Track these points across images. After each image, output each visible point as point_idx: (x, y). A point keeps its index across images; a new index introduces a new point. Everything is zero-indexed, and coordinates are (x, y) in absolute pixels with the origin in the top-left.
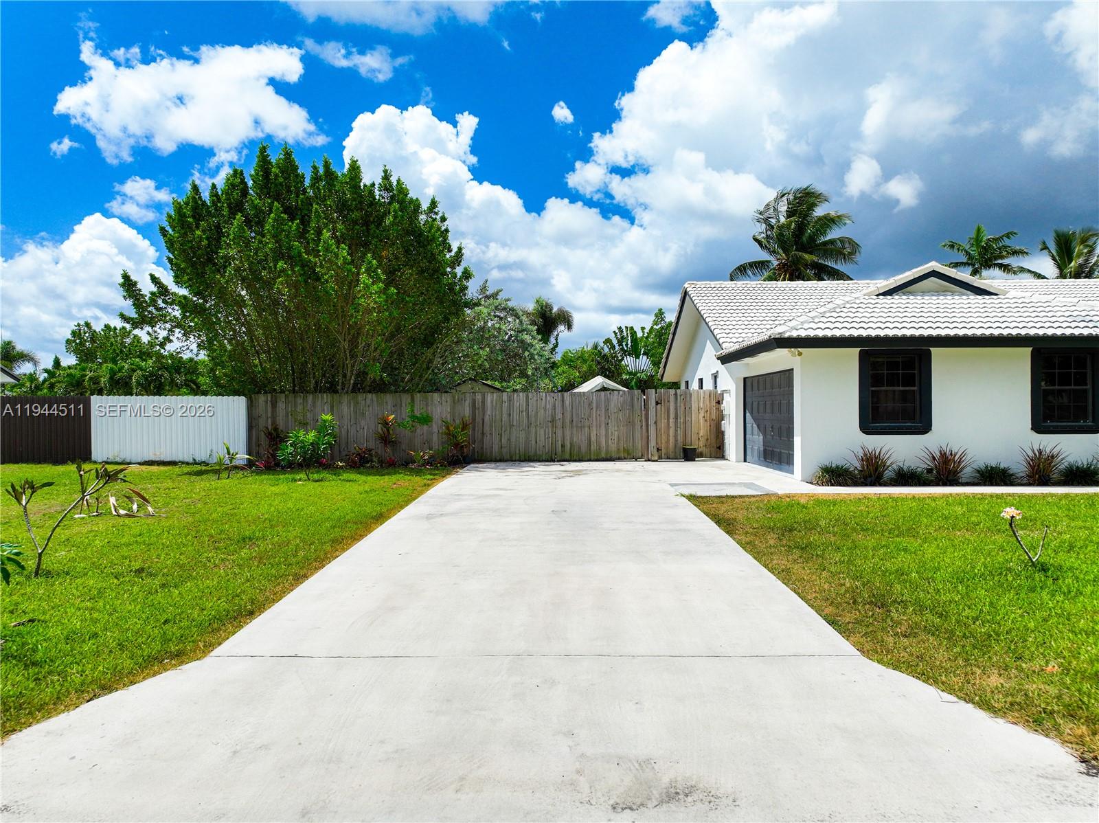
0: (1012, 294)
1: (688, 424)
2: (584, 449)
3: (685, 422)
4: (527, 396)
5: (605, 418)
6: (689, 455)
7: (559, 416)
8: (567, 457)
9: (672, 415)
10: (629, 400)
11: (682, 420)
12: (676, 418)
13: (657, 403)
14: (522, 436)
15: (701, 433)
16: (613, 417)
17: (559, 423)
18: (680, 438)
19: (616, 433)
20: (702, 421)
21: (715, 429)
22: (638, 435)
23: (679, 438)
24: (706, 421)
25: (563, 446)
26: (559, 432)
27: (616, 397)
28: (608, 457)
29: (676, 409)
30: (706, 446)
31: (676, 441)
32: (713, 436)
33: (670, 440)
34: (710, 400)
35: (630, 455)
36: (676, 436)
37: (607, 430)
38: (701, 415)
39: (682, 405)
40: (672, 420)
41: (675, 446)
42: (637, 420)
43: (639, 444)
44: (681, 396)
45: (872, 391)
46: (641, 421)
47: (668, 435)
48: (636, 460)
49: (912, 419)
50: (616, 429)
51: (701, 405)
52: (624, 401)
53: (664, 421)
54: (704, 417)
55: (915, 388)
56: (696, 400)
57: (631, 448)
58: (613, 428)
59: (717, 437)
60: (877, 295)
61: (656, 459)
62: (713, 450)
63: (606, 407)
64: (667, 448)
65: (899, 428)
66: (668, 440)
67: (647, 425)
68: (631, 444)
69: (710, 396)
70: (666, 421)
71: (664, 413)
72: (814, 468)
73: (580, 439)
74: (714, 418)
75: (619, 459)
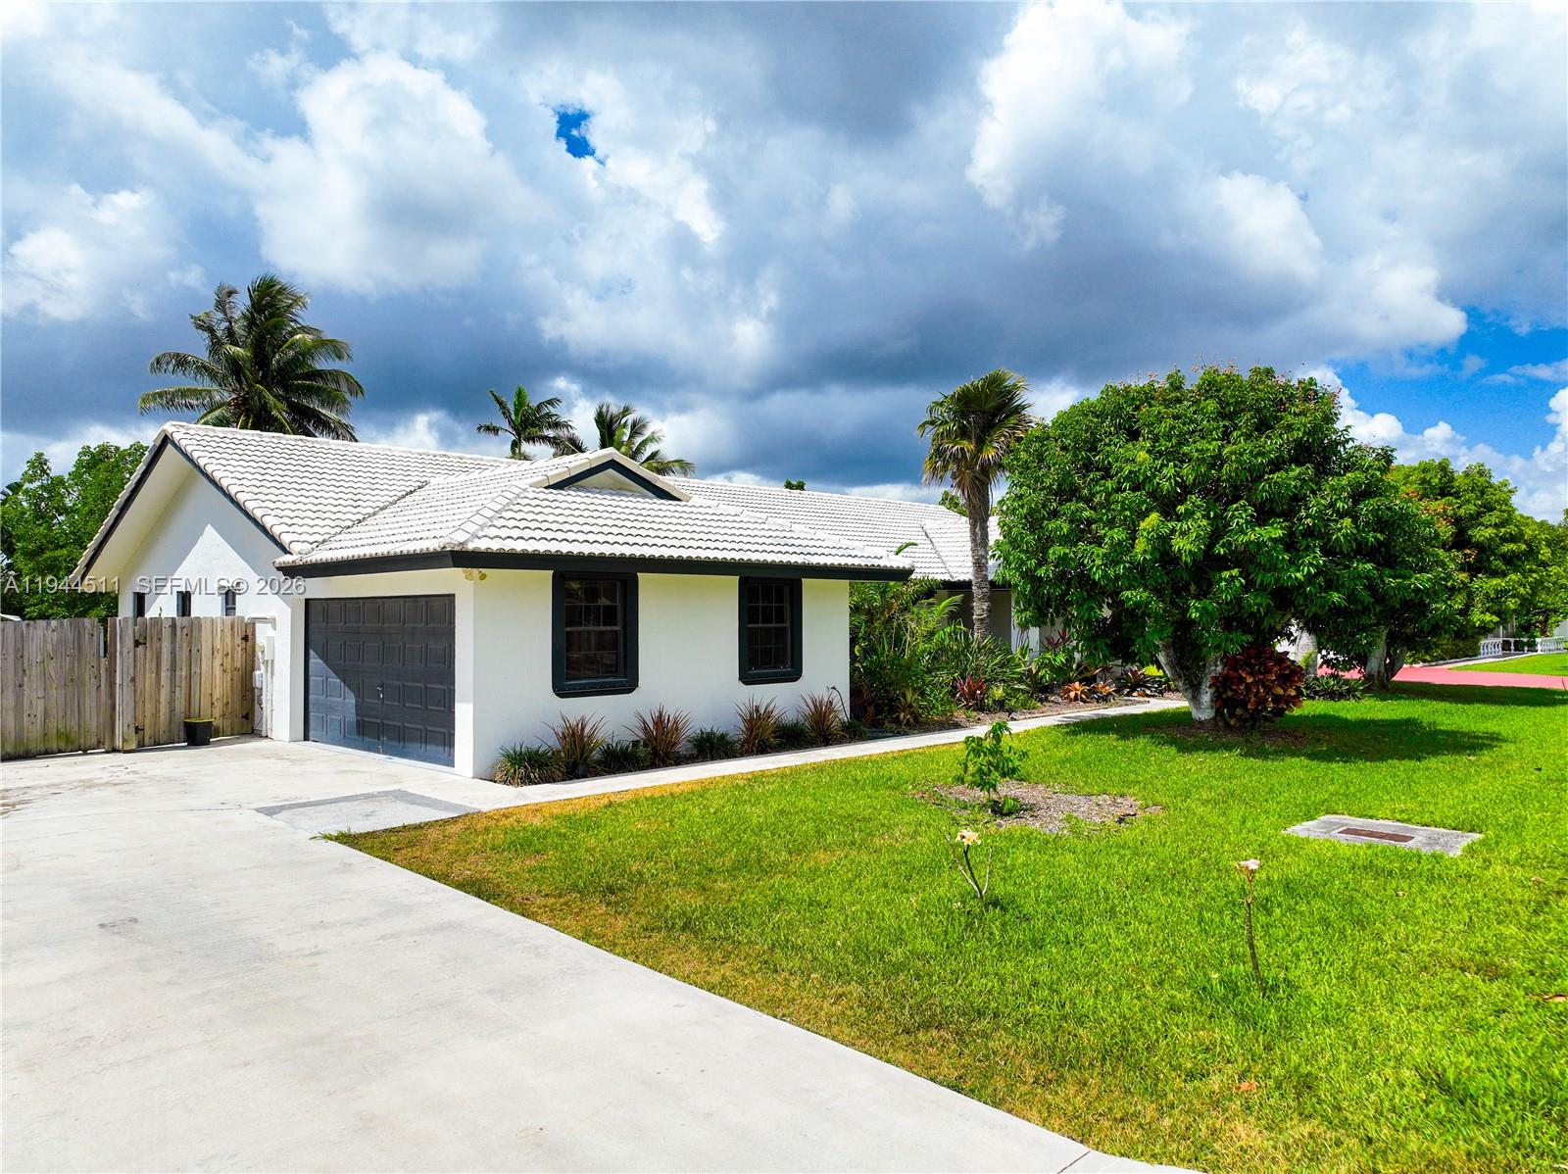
0: (696, 500)
1: (195, 680)
3: (190, 677)
5: (16, 674)
6: (196, 735)
9: (165, 664)
10: (70, 637)
11: (184, 673)
12: (173, 669)
13: (137, 644)
15: (217, 694)
16: (35, 671)
18: (180, 707)
19: (41, 703)
20: (218, 672)
21: (239, 685)
22: (90, 702)
23: (177, 703)
24: (225, 671)
27: (40, 632)
28: (21, 750)
29: (173, 653)
30: (224, 715)
31: (172, 710)
32: (237, 697)
33: (161, 713)
34: (233, 635)
35: (72, 743)
36: (171, 702)
37: (19, 699)
38: (217, 662)
39: (185, 645)
40: (165, 674)
41: (170, 719)
42: (88, 675)
43: (93, 722)
44: (182, 628)
45: (568, 633)
46: (98, 677)
47: (158, 701)
48: (85, 753)
49: (615, 673)
50: (41, 694)
51: (218, 645)
52: (60, 640)
53: (150, 677)
54: (222, 665)
55: (618, 628)
56: (210, 636)
57: (76, 729)
58: (33, 692)
59: (244, 697)
60: (546, 488)
61: (134, 747)
62: (237, 721)
63: (16, 651)
64: (155, 724)
65: (602, 685)
66: (157, 710)
67: (112, 684)
68: (74, 723)
69: (232, 628)
70: (154, 675)
71: (151, 660)
72: (493, 755)
74: (239, 665)
75: (47, 753)
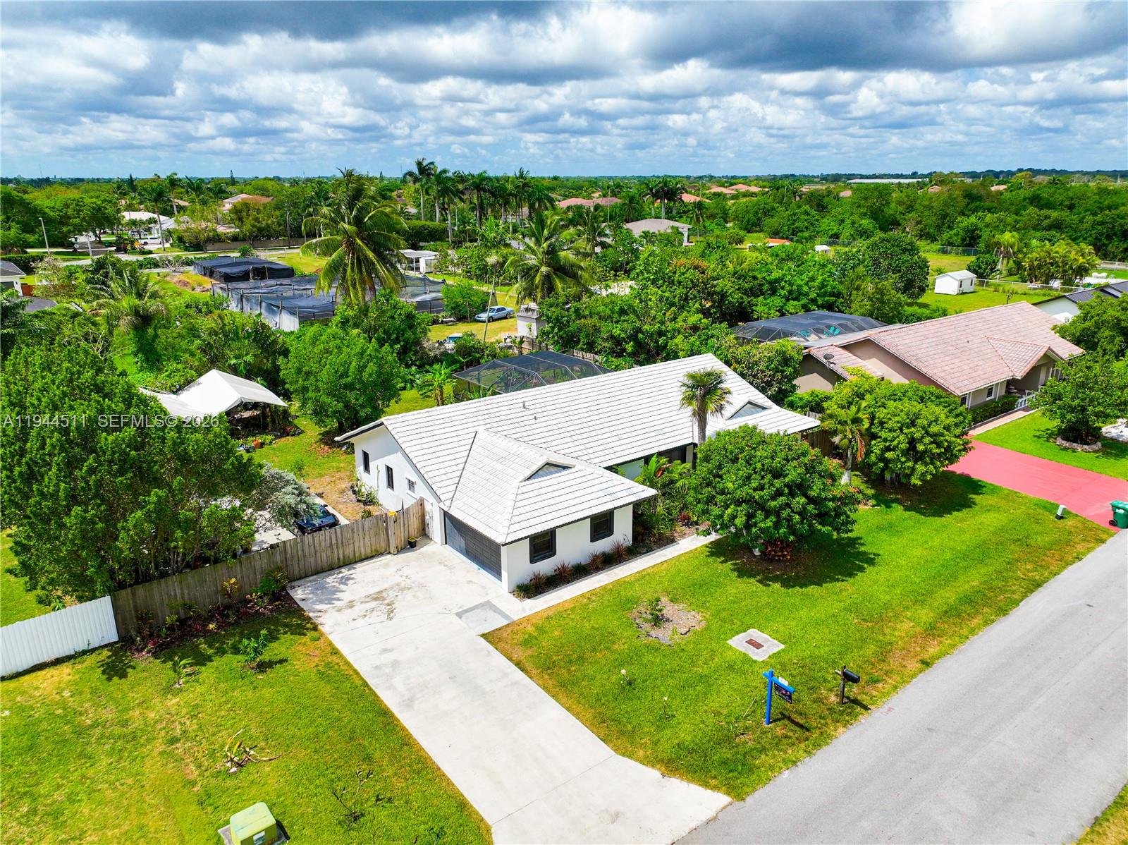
1: (410, 526)
2: (352, 556)
3: (408, 526)
4: (313, 536)
5: (362, 536)
7: (334, 542)
8: (342, 564)
9: (402, 525)
10: (375, 521)
12: (404, 526)
13: (395, 522)
14: (312, 560)
15: (415, 527)
16: (367, 534)
17: (335, 547)
18: (407, 536)
19: (370, 542)
20: (415, 520)
21: (421, 520)
22: (382, 540)
24: (417, 519)
25: (338, 559)
26: (335, 552)
28: (367, 557)
30: (417, 532)
31: (405, 538)
32: (420, 525)
34: (418, 506)
35: (379, 552)
36: (404, 535)
37: (364, 542)
39: (406, 517)
40: (402, 528)
41: (405, 541)
42: (381, 531)
43: (383, 545)
45: (534, 544)
46: (383, 531)
47: (401, 537)
50: (369, 540)
51: (414, 511)
52: (372, 523)
54: (416, 517)
57: (379, 548)
58: (367, 540)
59: (422, 524)
60: (525, 481)
61: (396, 552)
62: (420, 532)
63: (362, 529)
64: (401, 543)
65: (545, 556)
66: (401, 540)
67: (387, 534)
68: (378, 546)
69: (417, 504)
70: (400, 530)
71: (398, 526)
73: (349, 551)
74: (420, 515)
75: (373, 557)
